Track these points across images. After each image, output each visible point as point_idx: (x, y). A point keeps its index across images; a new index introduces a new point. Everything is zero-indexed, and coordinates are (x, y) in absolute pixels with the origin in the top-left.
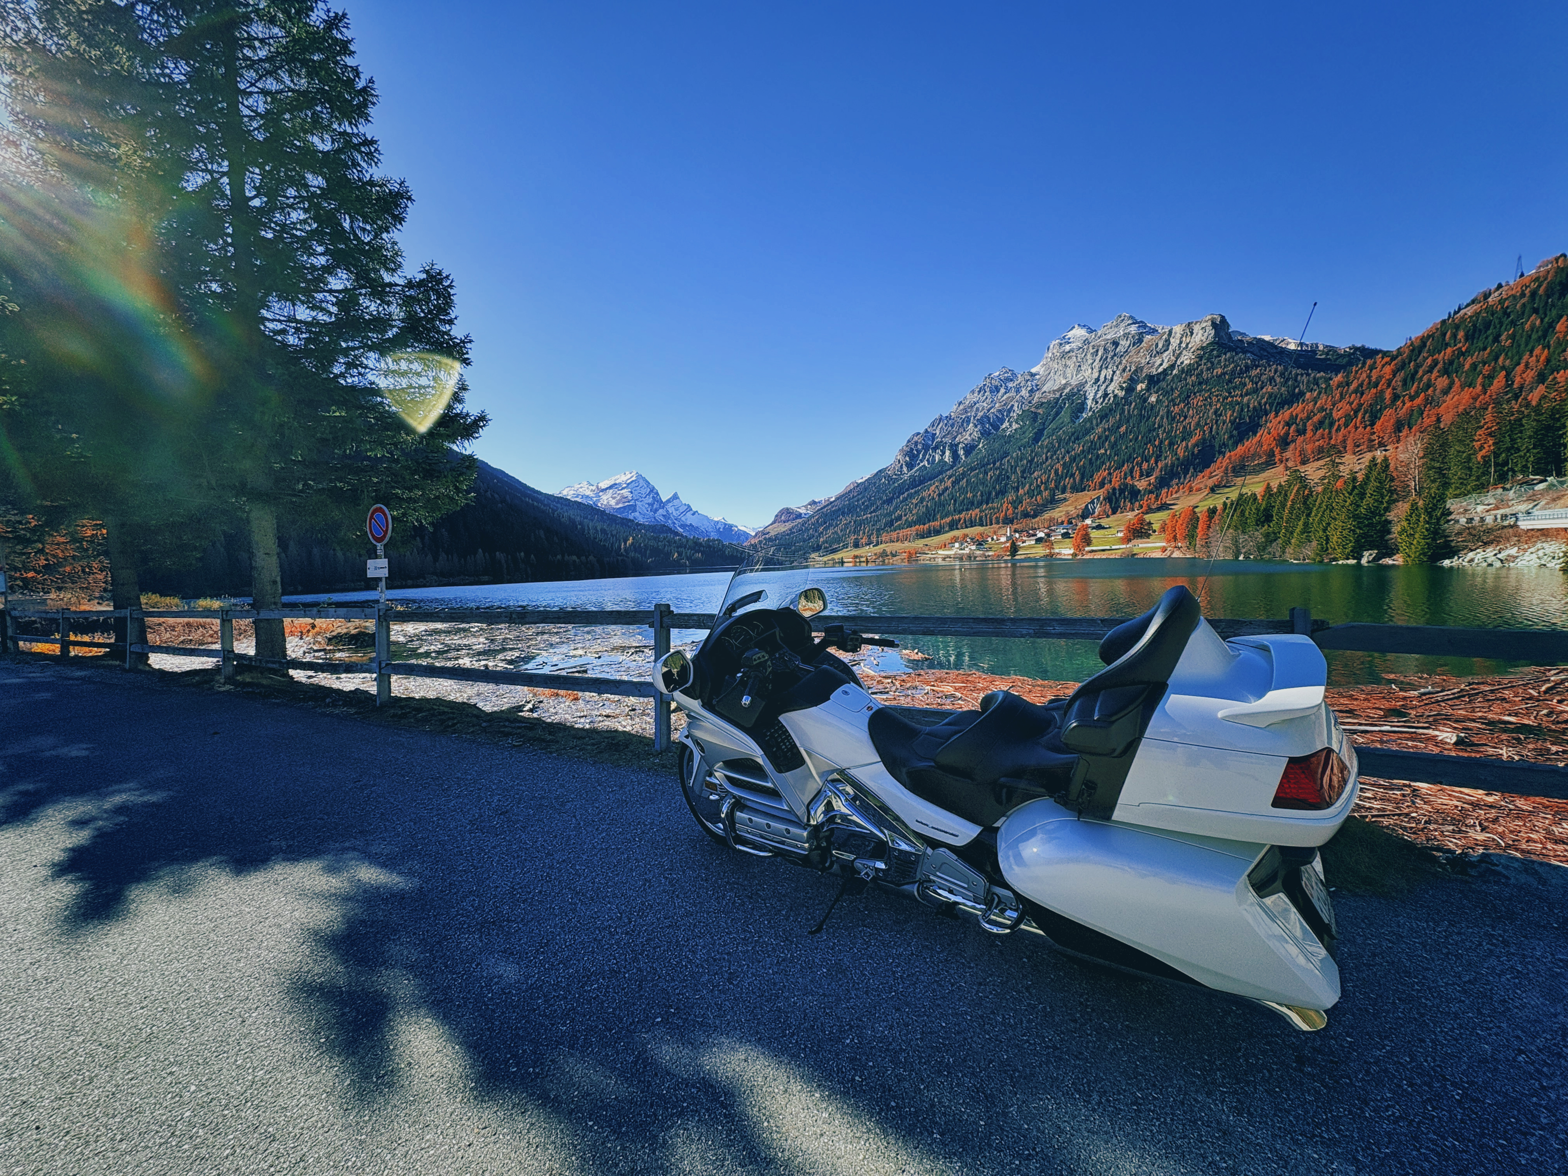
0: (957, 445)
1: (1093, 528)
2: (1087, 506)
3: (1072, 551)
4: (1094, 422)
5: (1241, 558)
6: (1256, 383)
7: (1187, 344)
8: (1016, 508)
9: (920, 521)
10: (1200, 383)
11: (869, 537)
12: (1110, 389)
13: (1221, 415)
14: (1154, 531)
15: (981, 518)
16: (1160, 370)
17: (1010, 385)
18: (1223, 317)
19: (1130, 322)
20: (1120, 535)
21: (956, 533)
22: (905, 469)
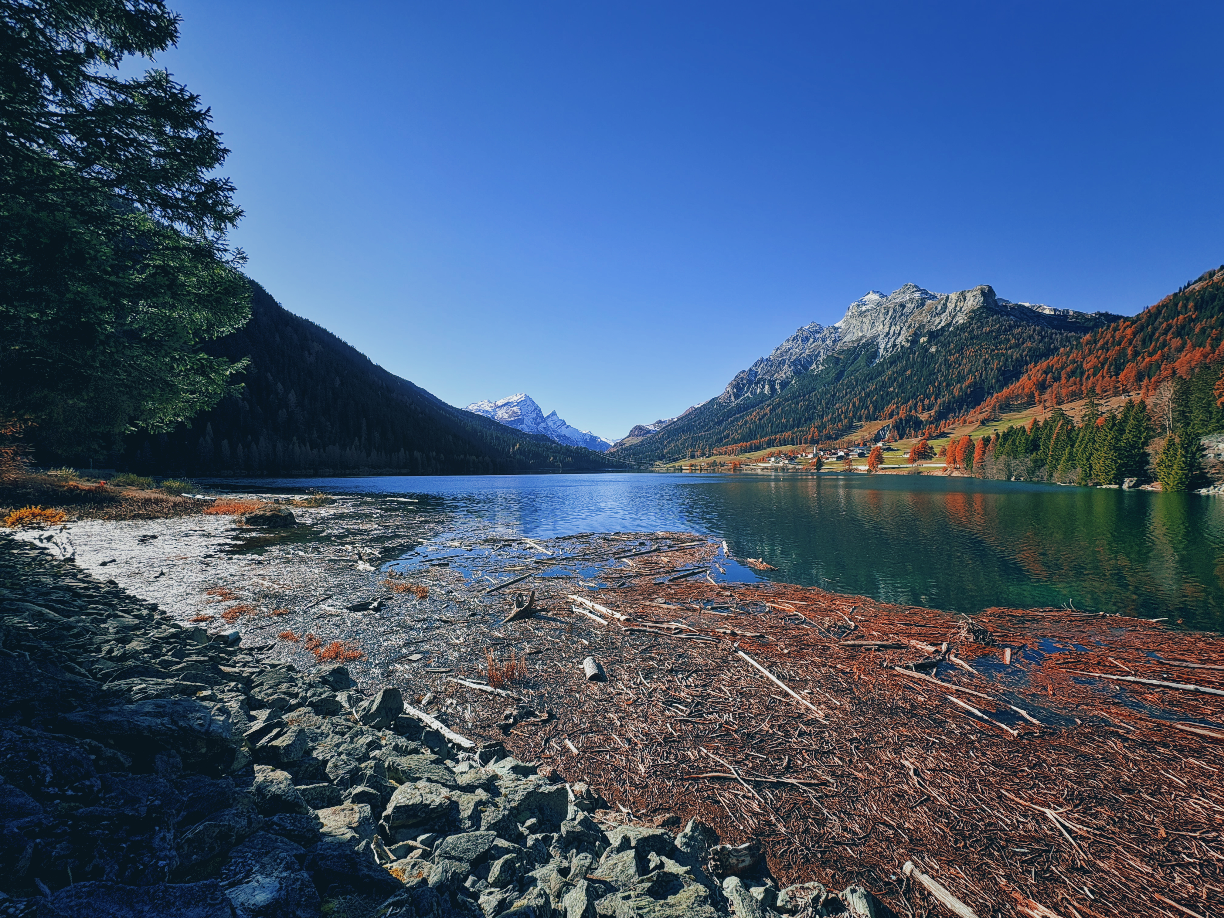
0: (774, 381)
1: (884, 450)
2: (878, 432)
3: (867, 468)
4: (885, 366)
5: (1013, 479)
6: (1018, 340)
7: (961, 308)
8: (821, 432)
9: (744, 439)
10: (972, 338)
11: (703, 450)
12: (898, 341)
13: (989, 363)
14: (935, 454)
15: (792, 439)
16: (939, 327)
17: (818, 336)
18: (990, 287)
19: (914, 289)
20: (907, 456)
21: (772, 449)
22: (733, 398)
